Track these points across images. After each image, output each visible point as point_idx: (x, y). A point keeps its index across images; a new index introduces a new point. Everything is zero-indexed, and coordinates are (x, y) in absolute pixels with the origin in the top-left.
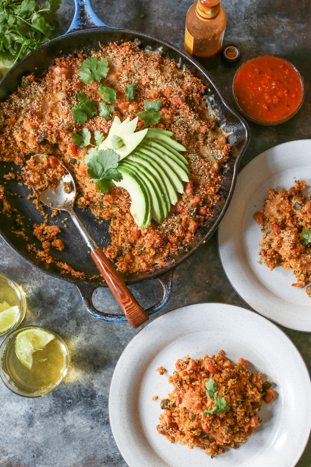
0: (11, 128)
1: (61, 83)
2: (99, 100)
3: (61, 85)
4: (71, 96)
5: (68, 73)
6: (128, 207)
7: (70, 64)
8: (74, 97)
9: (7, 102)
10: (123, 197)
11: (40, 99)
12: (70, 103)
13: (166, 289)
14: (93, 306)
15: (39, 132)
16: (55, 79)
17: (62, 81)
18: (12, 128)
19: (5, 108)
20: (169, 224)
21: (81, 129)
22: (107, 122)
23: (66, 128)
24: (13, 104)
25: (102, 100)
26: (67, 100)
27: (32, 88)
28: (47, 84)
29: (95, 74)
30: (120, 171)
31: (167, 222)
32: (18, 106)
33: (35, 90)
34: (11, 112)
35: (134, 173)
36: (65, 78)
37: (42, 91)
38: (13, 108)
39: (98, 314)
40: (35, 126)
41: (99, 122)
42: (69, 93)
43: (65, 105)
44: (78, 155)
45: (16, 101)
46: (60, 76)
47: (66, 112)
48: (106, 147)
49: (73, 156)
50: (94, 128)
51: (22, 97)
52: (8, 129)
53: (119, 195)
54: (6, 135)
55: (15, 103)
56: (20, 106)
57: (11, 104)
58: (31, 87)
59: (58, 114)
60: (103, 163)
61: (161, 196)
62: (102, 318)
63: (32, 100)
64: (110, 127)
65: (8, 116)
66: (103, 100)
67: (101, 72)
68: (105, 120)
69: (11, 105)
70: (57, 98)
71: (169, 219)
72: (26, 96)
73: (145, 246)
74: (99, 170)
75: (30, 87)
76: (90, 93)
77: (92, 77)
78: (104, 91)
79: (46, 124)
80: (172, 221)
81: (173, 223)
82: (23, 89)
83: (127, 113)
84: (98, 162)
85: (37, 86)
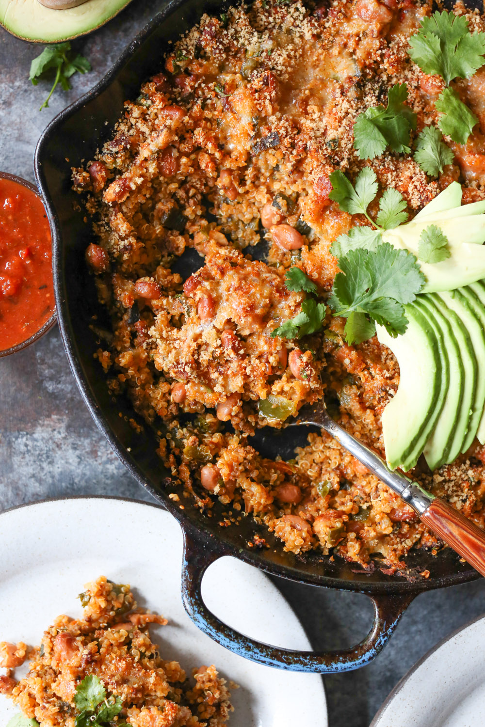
0: (200, 85)
1: (360, 40)
2: (428, 121)
3: (358, 43)
4: (369, 81)
5: (388, 24)
6: (379, 399)
7: (399, 6)
8: (376, 86)
9: (220, 20)
10: (381, 370)
11: (296, 51)
12: (360, 98)
13: (380, 630)
14: (199, 594)
15: (263, 129)
16: (351, 23)
17: (365, 34)
18: (203, 85)
19: (208, 33)
20: (450, 481)
21: (358, 167)
22: (428, 183)
23: (325, 152)
24: (232, 31)
25: (433, 123)
26: (356, 87)
27: (289, 16)
28: (327, 25)
29: (446, 59)
30: (409, 315)
31: (449, 475)
32: (238, 41)
33: (293, 25)
34: (217, 48)
35: (438, 336)
36: (376, 33)
37: (308, 36)
38: (226, 41)
39: (204, 617)
40: (260, 112)
41: (408, 173)
42: (368, 71)
43: (346, 96)
44: (323, 223)
45: (239, 29)
46: (365, 21)
47: (339, 114)
48: (402, 242)
49: (310, 221)
50: (389, 181)
51: (256, 25)
52: (192, 84)
53: (373, 361)
54: (180, 93)
55: (236, 32)
56: (243, 44)
57: (227, 30)
58: (289, 13)
59: (321, 110)
60: (378, 275)
61: (466, 411)
62: (208, 631)
63: (279, 45)
64: (428, 199)
65: (205, 53)
66: (436, 126)
67: (462, 61)
68: (424, 176)
69: (225, 32)
70: (333, 68)
71: (455, 470)
72: (266, 28)
73: (374, 502)
74: (360, 286)
75: (287, 11)
76: (414, 95)
77: (437, 61)
78: (451, 108)
79: (287, 120)
80: (460, 476)
81: (460, 482)
82: (267, 7)
83: (474, 183)
84: (367, 268)
85: (301, 18)
